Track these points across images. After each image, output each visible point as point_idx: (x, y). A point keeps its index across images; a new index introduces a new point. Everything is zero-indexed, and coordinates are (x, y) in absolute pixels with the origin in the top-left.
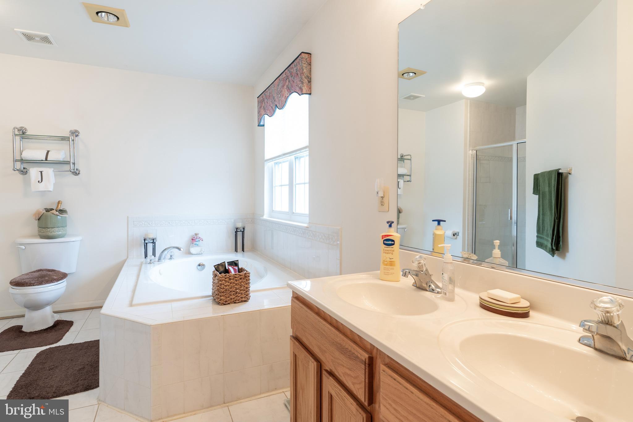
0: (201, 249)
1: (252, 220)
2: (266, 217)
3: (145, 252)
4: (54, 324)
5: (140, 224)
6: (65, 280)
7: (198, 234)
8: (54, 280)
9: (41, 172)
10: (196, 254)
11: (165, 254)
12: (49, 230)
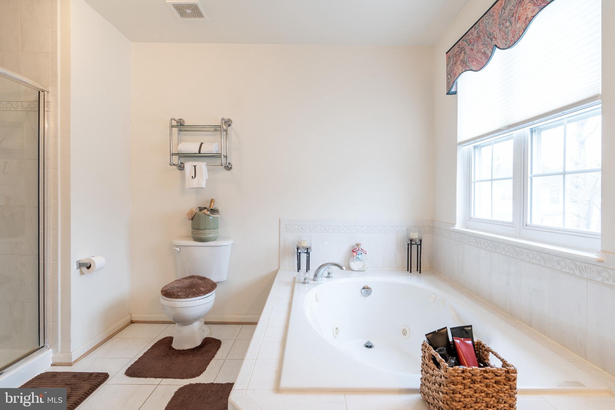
0: (364, 264)
1: (430, 229)
2: (458, 227)
3: (298, 264)
4: (202, 344)
5: (292, 229)
6: (214, 292)
7: (360, 245)
8: (201, 294)
9: (195, 166)
10: (358, 271)
11: (321, 271)
12: (200, 231)
